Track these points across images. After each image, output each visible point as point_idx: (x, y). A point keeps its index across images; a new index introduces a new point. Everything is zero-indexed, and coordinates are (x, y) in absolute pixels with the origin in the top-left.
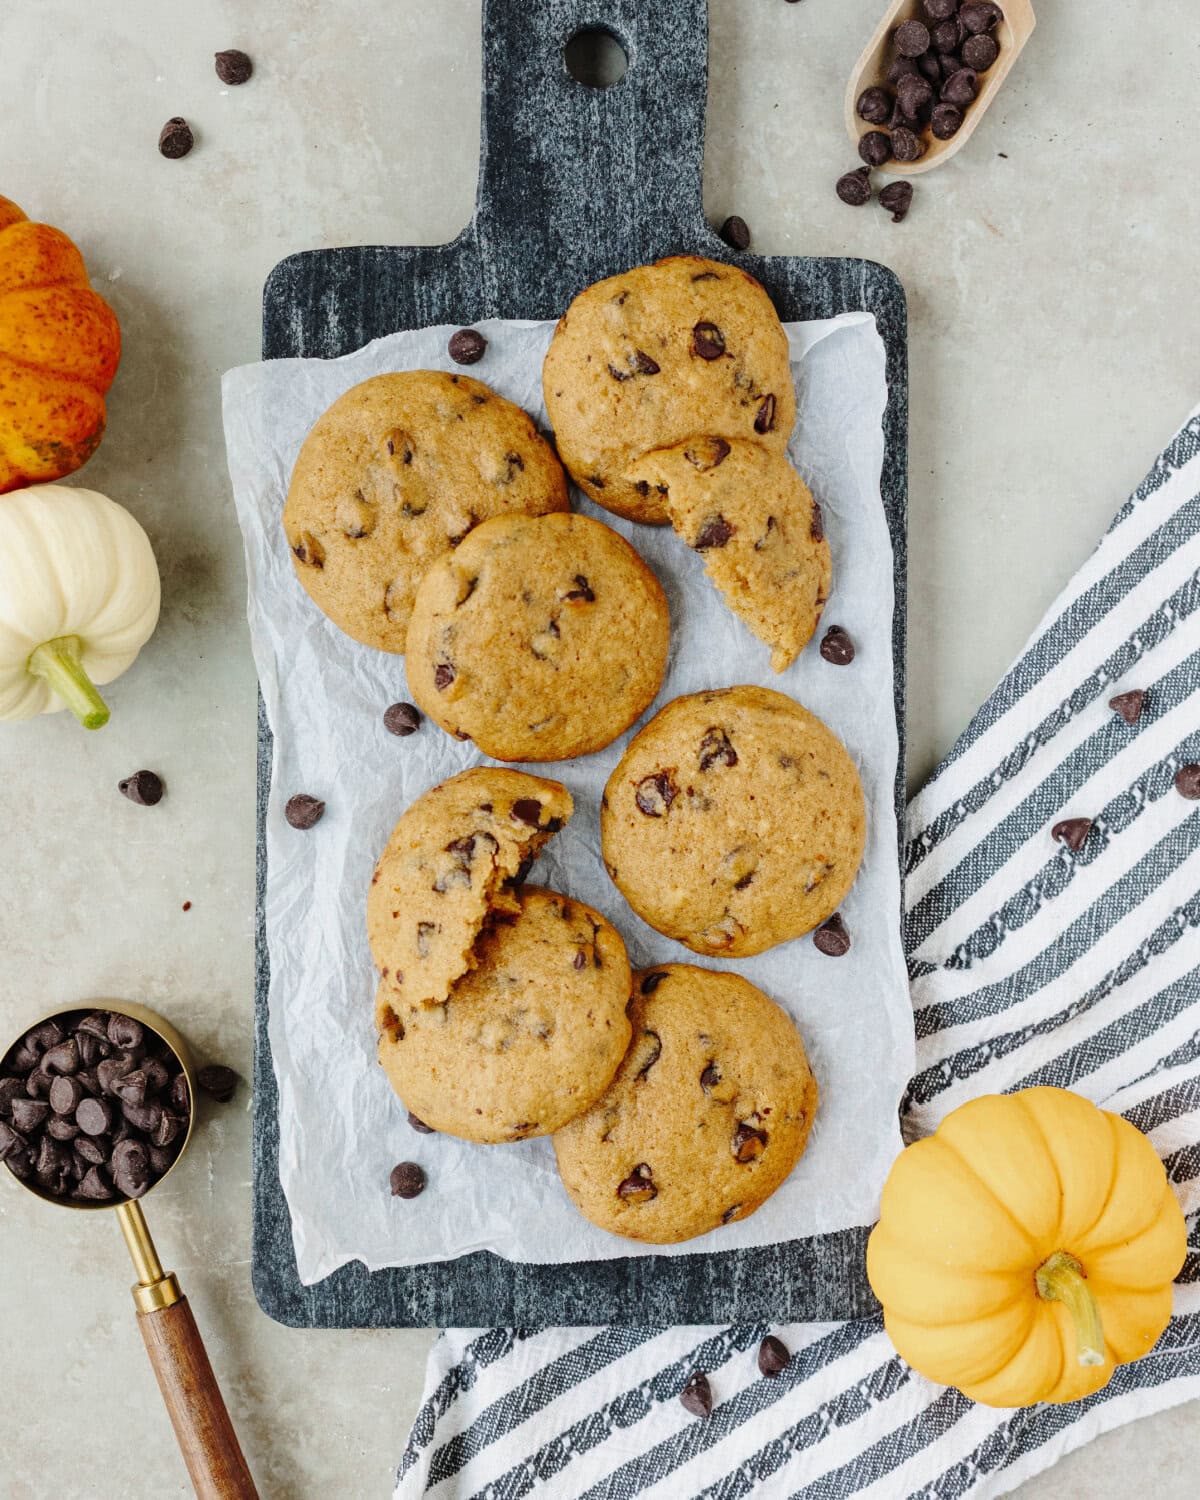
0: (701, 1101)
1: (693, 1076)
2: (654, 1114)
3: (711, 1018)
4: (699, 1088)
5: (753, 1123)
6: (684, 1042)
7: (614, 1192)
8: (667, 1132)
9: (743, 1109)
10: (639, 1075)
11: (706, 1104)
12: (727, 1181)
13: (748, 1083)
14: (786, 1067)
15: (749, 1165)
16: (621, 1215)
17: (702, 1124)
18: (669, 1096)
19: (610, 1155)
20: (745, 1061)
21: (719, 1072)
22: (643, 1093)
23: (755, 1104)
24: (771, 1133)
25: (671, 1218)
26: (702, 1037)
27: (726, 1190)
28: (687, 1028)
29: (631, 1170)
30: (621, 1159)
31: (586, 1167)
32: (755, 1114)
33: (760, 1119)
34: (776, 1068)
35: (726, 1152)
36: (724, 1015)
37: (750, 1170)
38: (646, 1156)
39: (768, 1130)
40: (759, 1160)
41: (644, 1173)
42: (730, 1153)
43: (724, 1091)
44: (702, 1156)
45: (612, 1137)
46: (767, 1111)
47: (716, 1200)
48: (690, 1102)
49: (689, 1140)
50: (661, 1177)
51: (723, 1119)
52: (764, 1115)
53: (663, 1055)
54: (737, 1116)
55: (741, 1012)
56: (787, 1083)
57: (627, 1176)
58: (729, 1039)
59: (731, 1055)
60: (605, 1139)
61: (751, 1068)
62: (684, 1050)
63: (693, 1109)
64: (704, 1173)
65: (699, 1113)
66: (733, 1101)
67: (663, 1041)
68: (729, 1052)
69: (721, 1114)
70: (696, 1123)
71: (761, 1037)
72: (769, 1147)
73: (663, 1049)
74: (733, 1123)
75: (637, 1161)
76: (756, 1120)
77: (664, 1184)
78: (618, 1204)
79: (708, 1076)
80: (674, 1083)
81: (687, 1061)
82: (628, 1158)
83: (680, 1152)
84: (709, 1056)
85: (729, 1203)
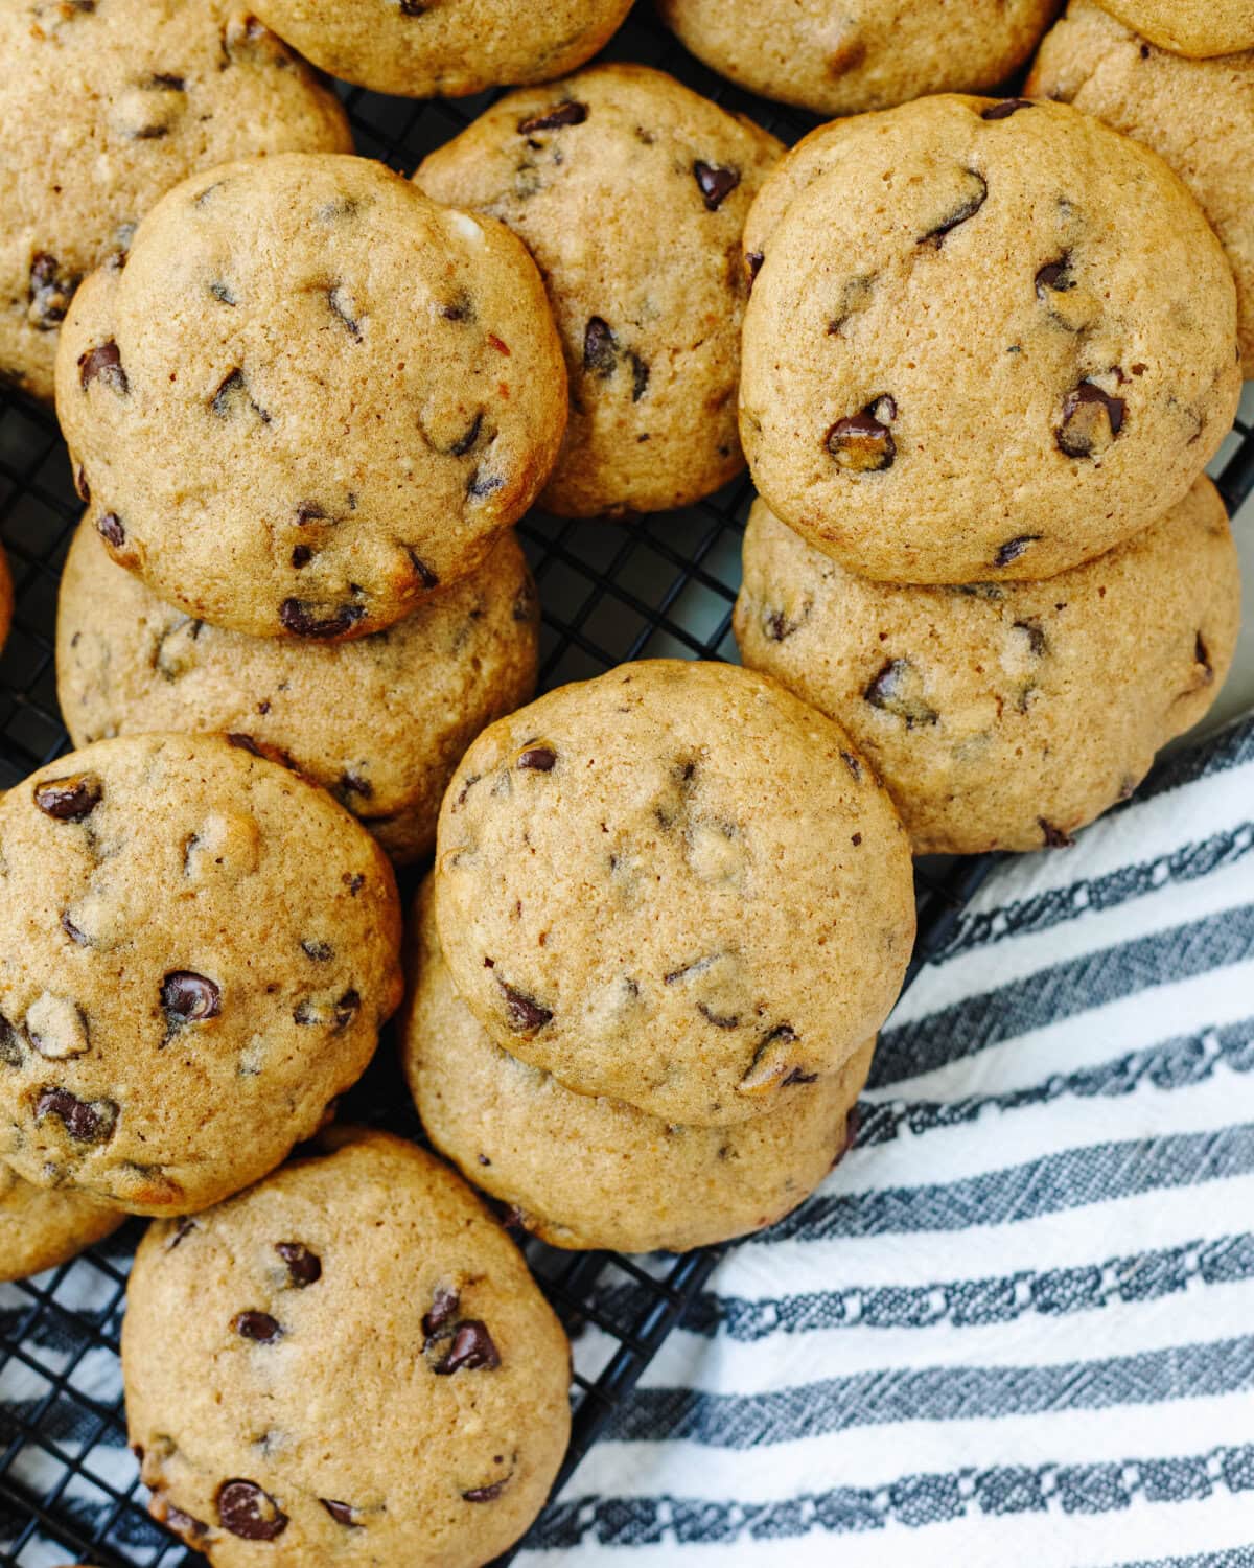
0: (1029, 308)
1: (1027, 263)
2: (936, 306)
3: (1089, 182)
4: (1030, 285)
5: (1108, 384)
6: (1028, 201)
7: (820, 436)
8: (949, 342)
9: (1098, 354)
10: (930, 235)
11: (1035, 314)
12: (1027, 478)
13: (1118, 311)
14: (1196, 314)
15: (1077, 462)
16: (820, 485)
17: (1016, 348)
18: (971, 283)
19: (833, 363)
20: (1128, 270)
21: (1073, 276)
22: (927, 266)
23: (1120, 352)
24: (1133, 413)
25: (904, 517)
26: (1062, 202)
27: (1020, 494)
28: (1042, 180)
29: (862, 403)
30: (850, 378)
31: (785, 374)
32: (1115, 369)
33: (1121, 379)
34: (1177, 309)
35: (1042, 419)
36: (1113, 187)
37: (1075, 473)
38: (899, 383)
39: (1128, 404)
40: (1097, 459)
41: (883, 414)
42: (1049, 422)
43: (1072, 308)
44: (997, 410)
45: (847, 330)
46: (1138, 370)
47: (997, 508)
48: (1005, 301)
49: (984, 371)
50: (910, 427)
51: (1054, 355)
52: (1129, 375)
53: (985, 211)
54: (1082, 361)
55: (1145, 196)
56: (1189, 342)
57: (850, 412)
58: (1111, 227)
59: (1103, 255)
60: (834, 328)
61: (1133, 287)
62: (1024, 216)
63: (1007, 314)
64: (991, 449)
65: (1016, 326)
66: (1084, 333)
67: (991, 190)
68: (1101, 248)
69: (1055, 345)
70: (1005, 343)
71: (1167, 246)
72: (1123, 441)
73: (988, 201)
74: (1069, 373)
75: (877, 389)
76: (1114, 378)
77: (911, 442)
78: (821, 462)
79: (1053, 273)
80: (988, 263)
81: (1023, 232)
82: (864, 376)
83: (960, 387)
84: (1064, 241)
85: (1018, 527)
